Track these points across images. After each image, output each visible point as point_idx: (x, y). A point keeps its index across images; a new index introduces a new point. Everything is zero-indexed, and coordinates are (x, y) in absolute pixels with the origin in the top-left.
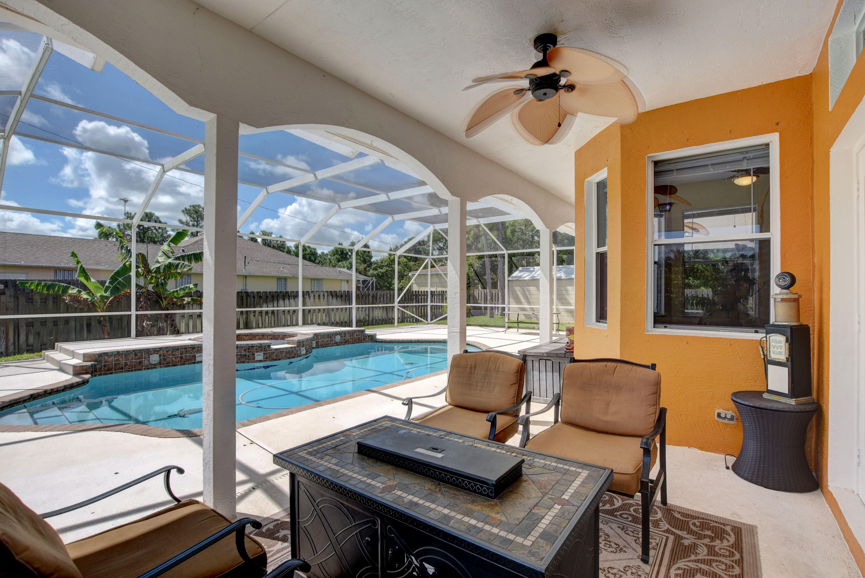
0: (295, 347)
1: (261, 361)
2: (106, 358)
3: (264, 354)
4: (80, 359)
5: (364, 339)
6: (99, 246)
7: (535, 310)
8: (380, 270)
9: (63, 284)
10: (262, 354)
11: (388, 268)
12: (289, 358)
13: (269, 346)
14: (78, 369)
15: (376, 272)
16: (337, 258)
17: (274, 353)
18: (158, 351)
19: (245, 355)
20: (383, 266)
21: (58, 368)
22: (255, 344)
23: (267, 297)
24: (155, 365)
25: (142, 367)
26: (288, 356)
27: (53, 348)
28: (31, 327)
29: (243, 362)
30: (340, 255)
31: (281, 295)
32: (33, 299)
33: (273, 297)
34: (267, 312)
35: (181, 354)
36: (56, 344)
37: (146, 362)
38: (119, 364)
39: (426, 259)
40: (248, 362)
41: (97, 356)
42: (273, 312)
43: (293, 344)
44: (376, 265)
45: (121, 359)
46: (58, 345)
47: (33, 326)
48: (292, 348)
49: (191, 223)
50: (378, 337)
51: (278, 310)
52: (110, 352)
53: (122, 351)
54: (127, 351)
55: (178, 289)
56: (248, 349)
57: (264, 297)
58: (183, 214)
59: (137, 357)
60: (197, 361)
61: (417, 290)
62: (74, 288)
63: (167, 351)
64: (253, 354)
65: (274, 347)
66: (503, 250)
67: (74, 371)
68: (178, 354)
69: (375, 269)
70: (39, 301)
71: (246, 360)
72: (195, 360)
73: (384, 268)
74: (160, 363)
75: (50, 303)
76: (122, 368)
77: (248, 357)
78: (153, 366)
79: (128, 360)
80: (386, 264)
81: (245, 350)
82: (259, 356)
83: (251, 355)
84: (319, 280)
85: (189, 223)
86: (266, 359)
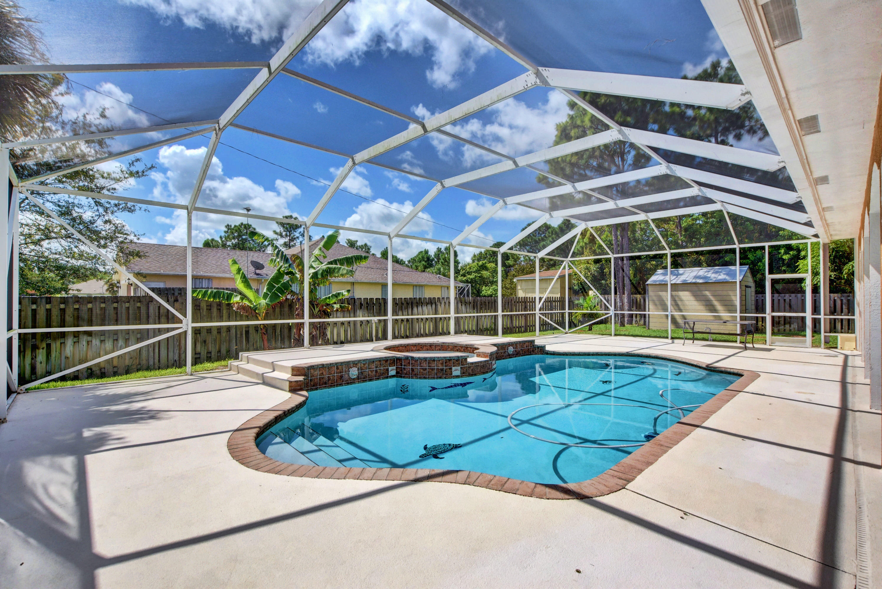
0: (487, 361)
1: (457, 377)
2: (312, 371)
3: (461, 368)
4: (287, 373)
5: (533, 351)
6: (222, 255)
7: (687, 318)
8: (469, 276)
9: (227, 291)
10: (459, 368)
11: (476, 274)
12: (484, 373)
13: (466, 359)
14: (294, 384)
15: (465, 278)
16: (423, 265)
17: (470, 367)
18: (356, 364)
19: (442, 370)
20: (471, 272)
21: (261, 382)
22: (452, 357)
23: (402, 304)
24: (354, 379)
25: (343, 381)
26: (482, 370)
27: (236, 358)
28: (198, 335)
29: (440, 378)
30: (426, 262)
31: (415, 301)
32: (200, 306)
33: (408, 304)
34: (402, 320)
35: (376, 367)
36: (240, 353)
37: (346, 375)
38: (323, 378)
39: (563, 261)
40: (445, 378)
41: (306, 369)
42: (408, 320)
43: (485, 357)
44: (464, 271)
45: (324, 373)
46: (244, 355)
47: (200, 333)
48: (485, 361)
49: (284, 233)
50: (548, 348)
51: (412, 319)
52: (316, 365)
53: (326, 364)
54: (330, 364)
55: (330, 295)
56: (446, 363)
57: (400, 304)
58: (277, 225)
59: (339, 371)
60: (390, 375)
61: (523, 296)
62: (236, 296)
63: (364, 364)
64: (451, 369)
65: (470, 360)
66: (609, 254)
67: (290, 386)
68: (373, 366)
69: (464, 275)
70: (205, 307)
71: (443, 375)
72: (388, 374)
73: (473, 274)
74: (358, 378)
75: (215, 311)
76: (326, 383)
77: (446, 371)
78: (351, 382)
79: (331, 374)
80: (475, 269)
81: (442, 364)
82: (456, 371)
83: (448, 370)
84: (421, 286)
85: (282, 234)
86: (464, 374)
